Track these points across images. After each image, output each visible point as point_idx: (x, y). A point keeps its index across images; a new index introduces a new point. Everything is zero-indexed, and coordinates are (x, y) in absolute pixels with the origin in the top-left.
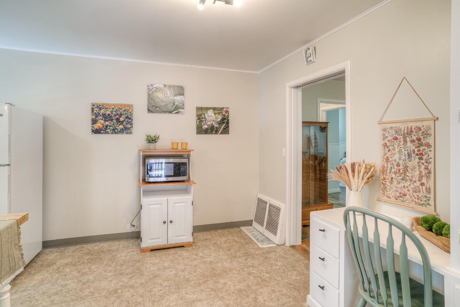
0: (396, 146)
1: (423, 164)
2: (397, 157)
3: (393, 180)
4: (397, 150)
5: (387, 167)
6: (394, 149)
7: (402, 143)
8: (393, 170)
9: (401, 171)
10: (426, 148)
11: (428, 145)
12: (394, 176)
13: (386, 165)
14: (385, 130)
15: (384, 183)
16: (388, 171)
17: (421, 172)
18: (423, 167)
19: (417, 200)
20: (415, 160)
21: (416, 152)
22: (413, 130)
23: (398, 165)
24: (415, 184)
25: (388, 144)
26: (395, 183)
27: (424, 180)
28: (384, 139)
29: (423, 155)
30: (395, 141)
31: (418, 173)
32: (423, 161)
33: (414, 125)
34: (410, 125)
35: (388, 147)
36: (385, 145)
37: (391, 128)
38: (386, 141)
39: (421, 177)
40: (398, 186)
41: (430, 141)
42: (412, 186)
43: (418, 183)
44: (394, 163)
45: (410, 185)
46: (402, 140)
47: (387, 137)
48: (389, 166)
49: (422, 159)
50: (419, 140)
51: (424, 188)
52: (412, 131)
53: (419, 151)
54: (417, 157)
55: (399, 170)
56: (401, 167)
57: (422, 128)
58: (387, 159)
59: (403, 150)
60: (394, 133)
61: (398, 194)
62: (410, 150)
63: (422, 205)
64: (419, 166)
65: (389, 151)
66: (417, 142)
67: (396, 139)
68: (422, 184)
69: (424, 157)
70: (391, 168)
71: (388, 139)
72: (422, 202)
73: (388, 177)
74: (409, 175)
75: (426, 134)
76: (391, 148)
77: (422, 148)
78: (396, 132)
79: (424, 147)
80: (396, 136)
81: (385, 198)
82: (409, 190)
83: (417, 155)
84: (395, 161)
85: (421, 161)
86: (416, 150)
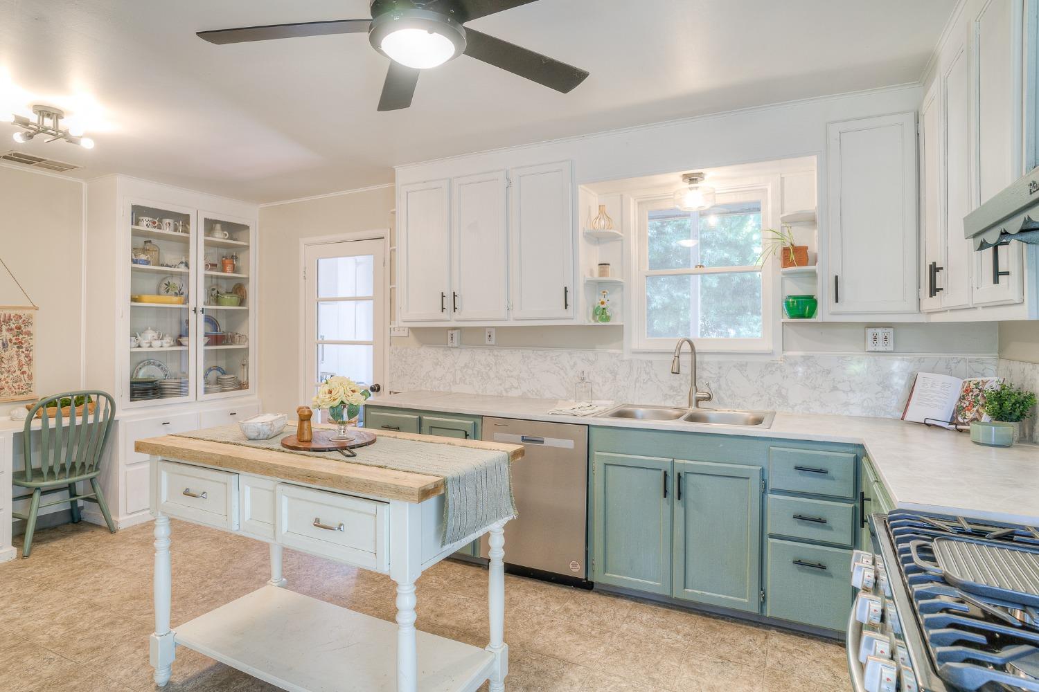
1: (23, 352)
10: (26, 336)
11: (29, 334)
17: (20, 361)
18: (23, 355)
19: (17, 391)
20: (12, 350)
21: (14, 341)
22: (12, 317)
24: (15, 375)
27: (25, 368)
29: (22, 344)
31: (15, 363)
32: (23, 350)
33: (13, 313)
34: (7, 312)
39: (21, 366)
41: (30, 329)
42: (11, 376)
43: (18, 373)
45: (7, 377)
49: (22, 348)
50: (19, 328)
51: (26, 376)
52: (10, 319)
53: (17, 339)
54: (15, 346)
57: (23, 317)
62: (6, 340)
63: (23, 394)
64: (18, 355)
66: (16, 330)
68: (24, 373)
69: (24, 346)
72: (23, 391)
74: (6, 366)
75: (28, 323)
77: (21, 337)
79: (24, 336)
82: (7, 382)
83: (15, 344)
85: (21, 350)
86: (14, 339)
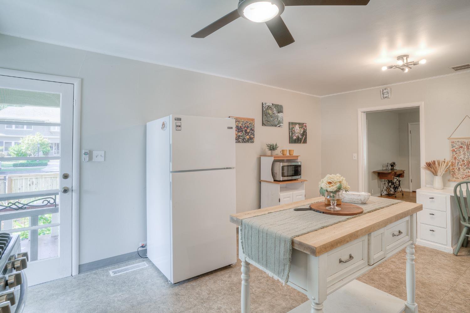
0: (461, 151)
2: (462, 157)
3: (460, 169)
4: (462, 153)
5: (455, 162)
6: (460, 153)
7: (466, 149)
8: (459, 164)
9: (465, 164)
12: (460, 167)
13: (454, 161)
14: (453, 142)
15: (453, 171)
16: (456, 164)
23: (463, 161)
25: (456, 150)
26: (462, 170)
28: (453, 147)
30: (461, 148)
35: (455, 152)
36: (454, 151)
37: (458, 142)
38: (454, 148)
40: (464, 172)
44: (460, 160)
46: (466, 148)
47: (455, 146)
48: (457, 162)
55: (464, 164)
56: (465, 162)
58: (455, 158)
59: (466, 153)
60: (460, 144)
61: (464, 176)
65: (456, 154)
67: (462, 147)
70: (458, 163)
71: (456, 147)
73: (456, 167)
76: (457, 152)
78: (462, 144)
80: (462, 146)
81: (455, 179)
84: (461, 159)
